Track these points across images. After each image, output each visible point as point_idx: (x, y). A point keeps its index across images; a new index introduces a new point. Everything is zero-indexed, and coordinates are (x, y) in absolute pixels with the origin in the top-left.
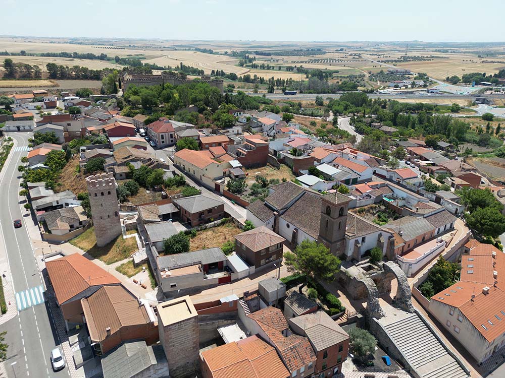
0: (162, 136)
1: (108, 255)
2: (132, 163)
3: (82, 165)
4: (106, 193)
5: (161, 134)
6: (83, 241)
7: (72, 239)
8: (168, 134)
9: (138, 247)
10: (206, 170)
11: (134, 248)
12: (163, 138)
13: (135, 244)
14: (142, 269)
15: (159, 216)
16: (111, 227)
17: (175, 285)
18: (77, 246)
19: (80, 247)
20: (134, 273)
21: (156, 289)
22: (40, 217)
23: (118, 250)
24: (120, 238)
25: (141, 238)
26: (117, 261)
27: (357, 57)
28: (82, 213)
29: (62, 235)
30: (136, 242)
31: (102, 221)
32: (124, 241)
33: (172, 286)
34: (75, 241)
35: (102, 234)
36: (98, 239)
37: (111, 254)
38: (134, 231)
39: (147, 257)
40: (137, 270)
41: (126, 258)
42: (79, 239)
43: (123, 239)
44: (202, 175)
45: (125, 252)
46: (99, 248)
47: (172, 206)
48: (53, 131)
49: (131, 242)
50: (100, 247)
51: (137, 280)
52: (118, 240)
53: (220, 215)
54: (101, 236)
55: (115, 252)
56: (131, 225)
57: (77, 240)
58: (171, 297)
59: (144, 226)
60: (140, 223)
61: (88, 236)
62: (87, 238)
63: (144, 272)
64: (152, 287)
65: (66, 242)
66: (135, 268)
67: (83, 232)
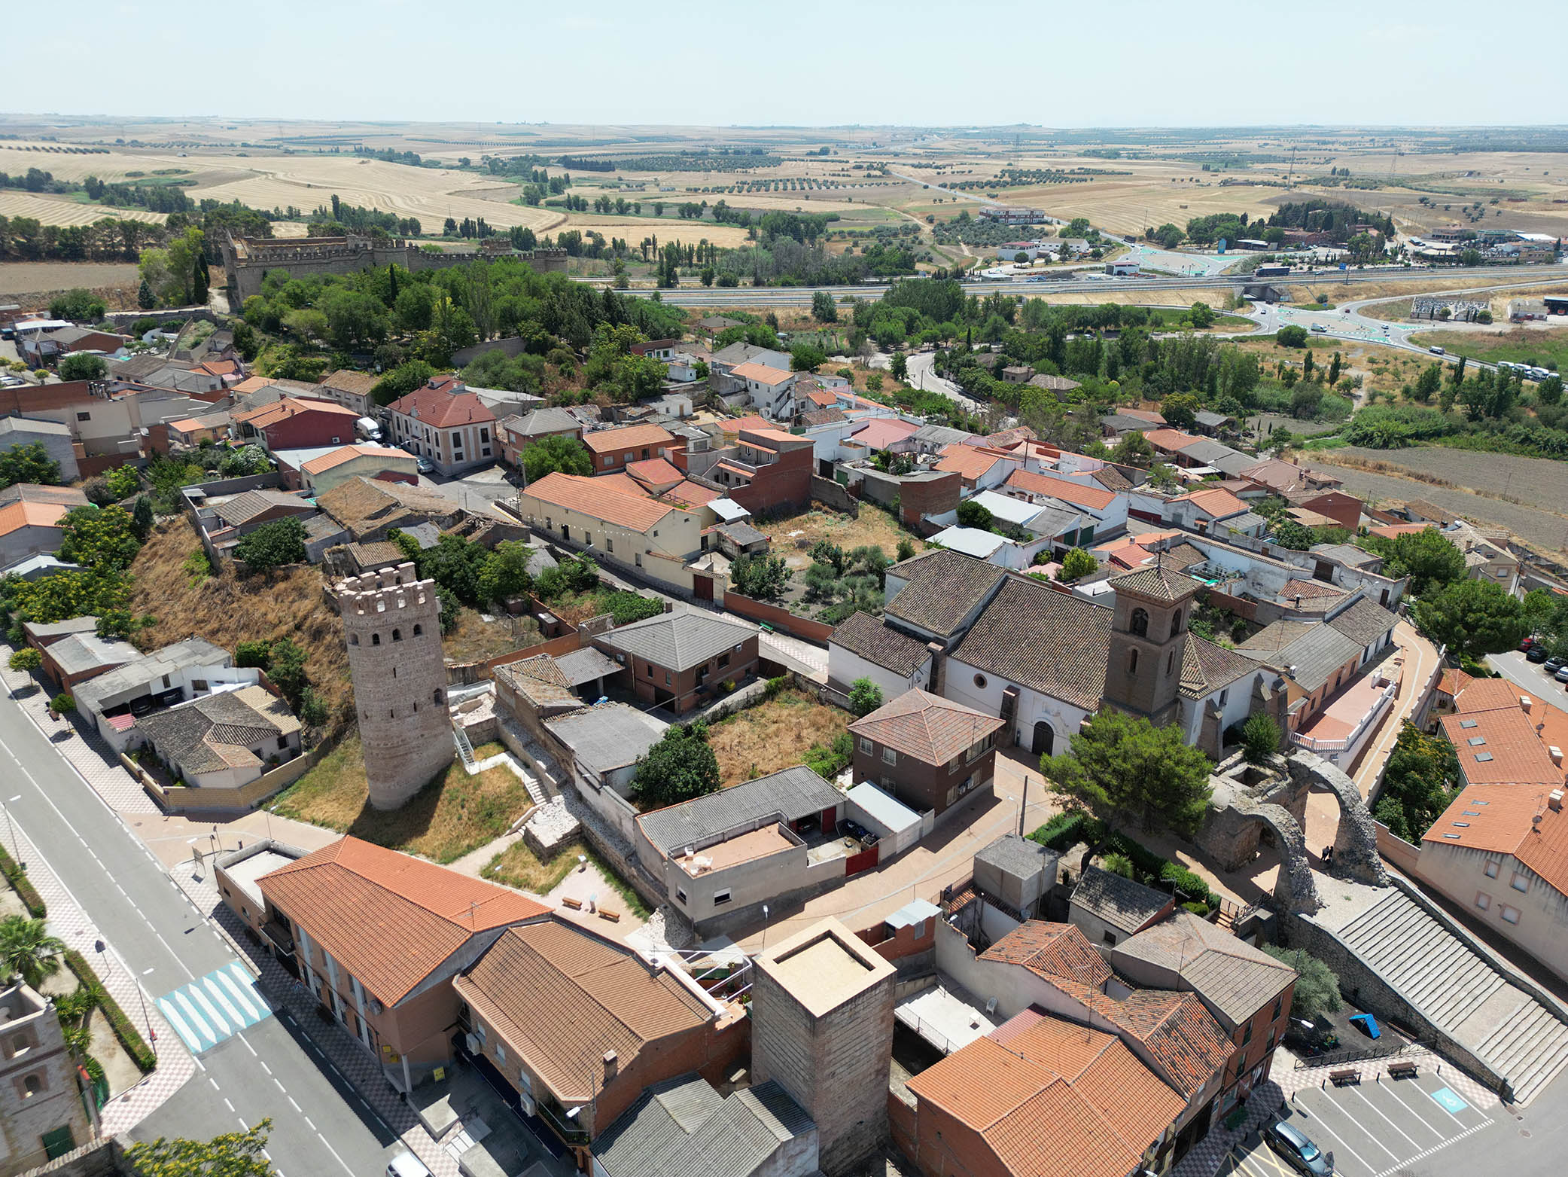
0: (456, 436)
1: (430, 833)
2: (406, 531)
3: (225, 549)
4: (407, 631)
5: (452, 431)
6: (318, 800)
7: (271, 798)
8: (475, 429)
9: (529, 797)
10: (656, 534)
11: (518, 799)
12: (457, 444)
13: (517, 788)
14: (576, 862)
15: (570, 690)
16: (421, 741)
17: (727, 897)
18: (301, 818)
19: (314, 822)
20: (552, 877)
21: (657, 917)
22: (127, 736)
23: (465, 813)
24: (454, 774)
25: (526, 766)
26: (471, 848)
27: (878, 173)
28: (274, 709)
29: (240, 788)
30: (518, 779)
31: (395, 726)
32: (475, 782)
33: (719, 900)
34: (288, 802)
35: (395, 767)
36: (380, 785)
37: (445, 830)
38: (492, 747)
39: (576, 823)
40: (558, 870)
41: (497, 834)
42: (302, 794)
43: (466, 775)
44: (643, 554)
45: (490, 815)
46: (383, 814)
47: (594, 655)
48: (37, 441)
49: (501, 785)
50: (387, 812)
51: (575, 898)
52: (448, 781)
53: (748, 671)
54: (392, 776)
55: (455, 820)
56: (479, 730)
57: (294, 797)
58: (717, 935)
59: (542, 726)
60: (511, 719)
61: (331, 782)
62: (329, 786)
63: (583, 870)
64: (636, 913)
65: (253, 809)
66: (544, 864)
67: (307, 771)
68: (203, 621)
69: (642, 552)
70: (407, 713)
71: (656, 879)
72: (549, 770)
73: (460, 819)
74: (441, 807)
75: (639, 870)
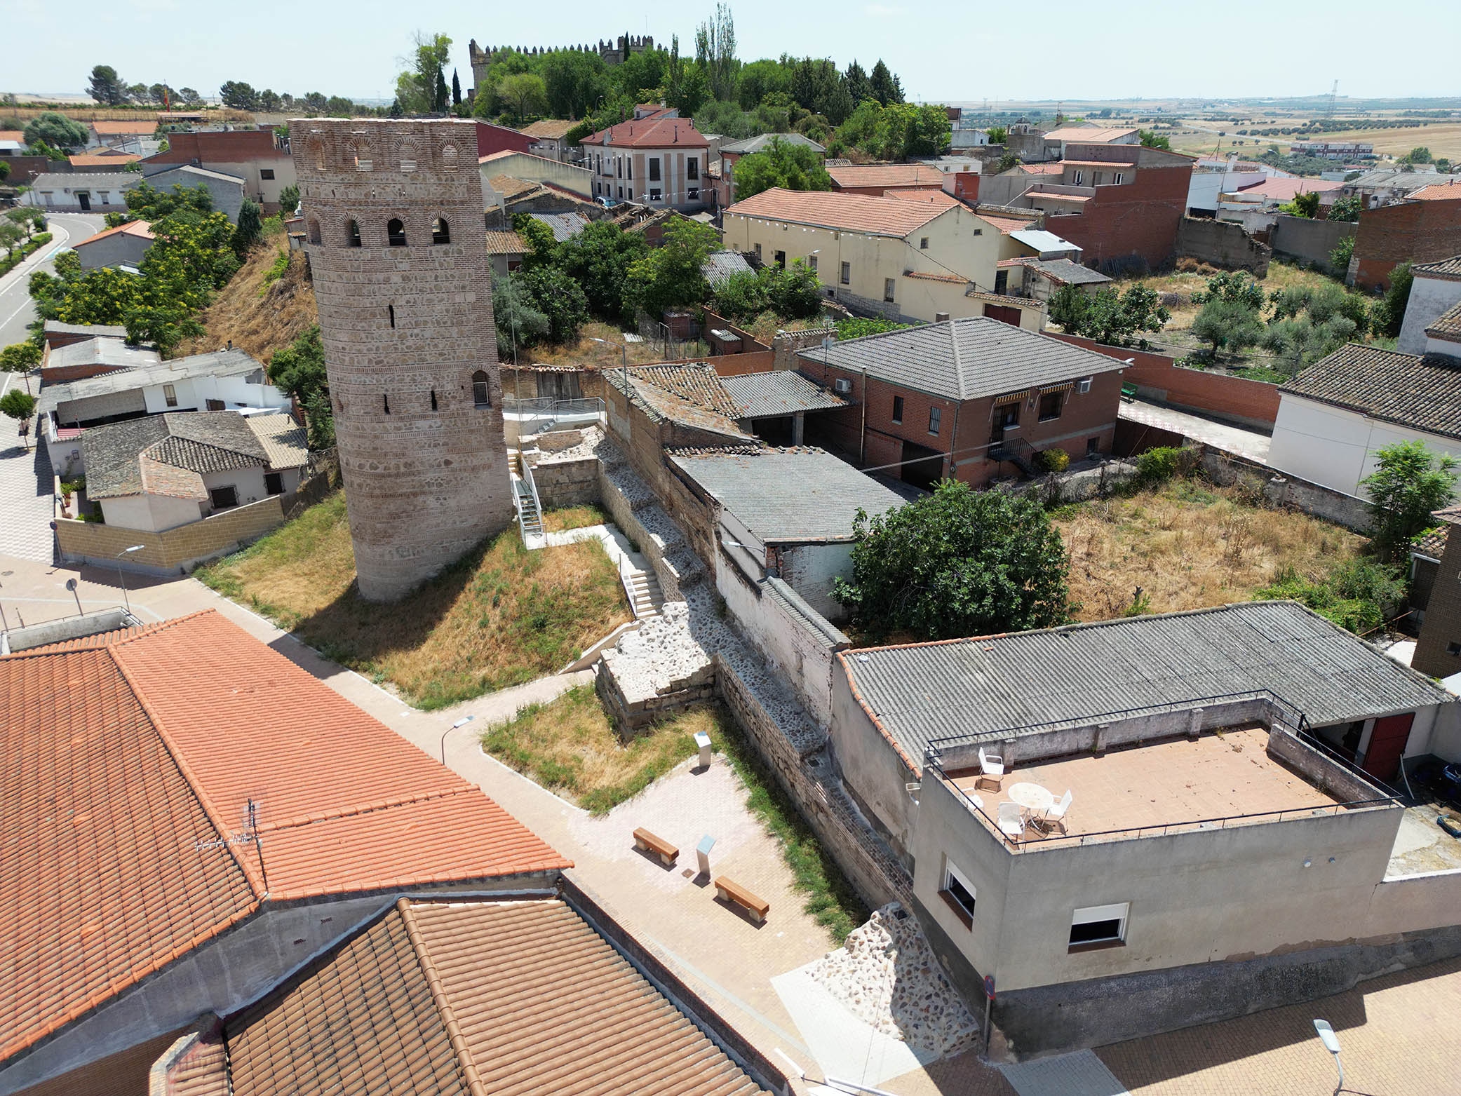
0: (654, 163)
1: (425, 648)
2: (539, 219)
4: (419, 229)
5: (649, 155)
6: (281, 572)
7: (215, 560)
9: (625, 602)
10: (924, 244)
11: (603, 602)
12: (655, 175)
13: (605, 582)
14: (688, 748)
15: (742, 423)
16: (444, 473)
17: (1108, 929)
18: (240, 599)
19: (255, 603)
20: (631, 773)
21: (873, 937)
22: (69, 450)
23: (495, 616)
24: (502, 547)
25: (634, 548)
26: (487, 686)
28: (282, 439)
29: (160, 533)
30: (612, 569)
31: (390, 432)
32: (532, 563)
33: (1086, 935)
34: (236, 571)
35: (394, 516)
36: (365, 548)
37: (450, 645)
38: (582, 513)
39: (703, 661)
40: (647, 758)
41: (547, 667)
42: (260, 559)
43: (521, 549)
45: (541, 626)
46: (370, 607)
47: (795, 383)
49: (578, 571)
50: (376, 604)
51: (667, 836)
52: (488, 558)
53: (1092, 443)
54: (386, 535)
55: (474, 628)
56: (563, 479)
57: (246, 563)
59: (667, 462)
60: (622, 465)
61: (310, 548)
62: (304, 552)
63: (702, 769)
64: (815, 908)
65: (183, 574)
66: (623, 741)
67: (282, 525)
68: (255, 332)
69: (897, 275)
70: (417, 409)
71: (879, 825)
72: (671, 553)
73: (484, 625)
74: (464, 600)
75: (833, 793)
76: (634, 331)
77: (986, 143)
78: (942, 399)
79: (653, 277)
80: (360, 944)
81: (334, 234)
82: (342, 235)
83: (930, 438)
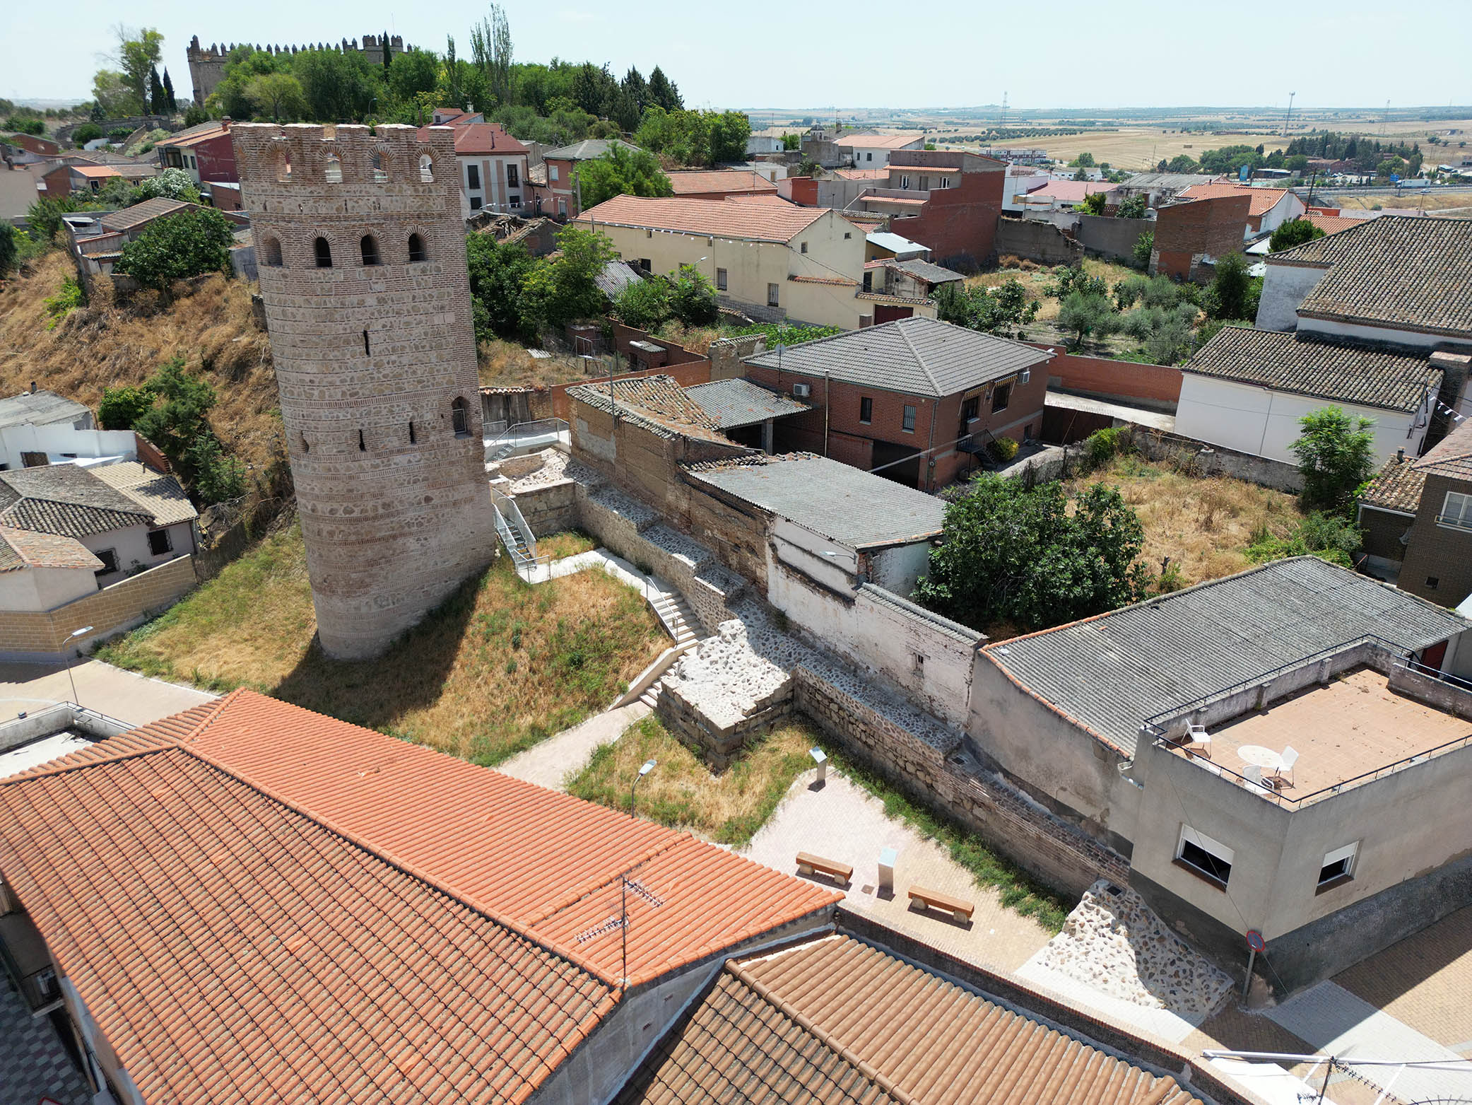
0: (473, 170)
1: (445, 701)
3: (101, 261)
4: (394, 246)
5: (466, 161)
6: (213, 641)
7: (119, 637)
8: (499, 163)
9: (660, 628)
10: (804, 248)
11: (637, 630)
12: (474, 183)
13: (633, 608)
15: (719, 434)
16: (425, 511)
17: (1343, 869)
18: (172, 676)
19: (198, 680)
20: (749, 804)
21: (1090, 915)
23: (520, 659)
24: (494, 585)
25: (644, 571)
26: (539, 734)
28: (152, 490)
29: (49, 612)
30: (632, 592)
31: (366, 467)
32: (546, 596)
33: (1324, 876)
34: (152, 645)
35: (372, 563)
36: (337, 604)
37: (478, 696)
38: (568, 541)
39: (783, 676)
40: (759, 783)
41: (595, 704)
42: (181, 628)
43: (522, 585)
45: (578, 663)
46: (346, 666)
47: (746, 388)
49: (602, 604)
50: (352, 663)
51: (825, 857)
52: (482, 599)
53: (1025, 430)
54: (362, 584)
55: (500, 674)
56: (542, 506)
57: (164, 635)
58: (1309, 981)
59: (684, 479)
60: (605, 486)
61: (243, 607)
62: (236, 614)
63: (818, 785)
64: (1008, 901)
65: (80, 658)
66: (716, 771)
67: (196, 587)
68: (59, 371)
69: (782, 281)
70: (395, 443)
71: (1061, 808)
72: (702, 571)
73: (511, 670)
74: (469, 650)
75: (994, 786)
76: (539, 346)
77: (781, 149)
78: (917, 397)
79: (552, 288)
80: (704, 1016)
81: (299, 253)
82: (310, 253)
83: (906, 436)
